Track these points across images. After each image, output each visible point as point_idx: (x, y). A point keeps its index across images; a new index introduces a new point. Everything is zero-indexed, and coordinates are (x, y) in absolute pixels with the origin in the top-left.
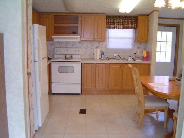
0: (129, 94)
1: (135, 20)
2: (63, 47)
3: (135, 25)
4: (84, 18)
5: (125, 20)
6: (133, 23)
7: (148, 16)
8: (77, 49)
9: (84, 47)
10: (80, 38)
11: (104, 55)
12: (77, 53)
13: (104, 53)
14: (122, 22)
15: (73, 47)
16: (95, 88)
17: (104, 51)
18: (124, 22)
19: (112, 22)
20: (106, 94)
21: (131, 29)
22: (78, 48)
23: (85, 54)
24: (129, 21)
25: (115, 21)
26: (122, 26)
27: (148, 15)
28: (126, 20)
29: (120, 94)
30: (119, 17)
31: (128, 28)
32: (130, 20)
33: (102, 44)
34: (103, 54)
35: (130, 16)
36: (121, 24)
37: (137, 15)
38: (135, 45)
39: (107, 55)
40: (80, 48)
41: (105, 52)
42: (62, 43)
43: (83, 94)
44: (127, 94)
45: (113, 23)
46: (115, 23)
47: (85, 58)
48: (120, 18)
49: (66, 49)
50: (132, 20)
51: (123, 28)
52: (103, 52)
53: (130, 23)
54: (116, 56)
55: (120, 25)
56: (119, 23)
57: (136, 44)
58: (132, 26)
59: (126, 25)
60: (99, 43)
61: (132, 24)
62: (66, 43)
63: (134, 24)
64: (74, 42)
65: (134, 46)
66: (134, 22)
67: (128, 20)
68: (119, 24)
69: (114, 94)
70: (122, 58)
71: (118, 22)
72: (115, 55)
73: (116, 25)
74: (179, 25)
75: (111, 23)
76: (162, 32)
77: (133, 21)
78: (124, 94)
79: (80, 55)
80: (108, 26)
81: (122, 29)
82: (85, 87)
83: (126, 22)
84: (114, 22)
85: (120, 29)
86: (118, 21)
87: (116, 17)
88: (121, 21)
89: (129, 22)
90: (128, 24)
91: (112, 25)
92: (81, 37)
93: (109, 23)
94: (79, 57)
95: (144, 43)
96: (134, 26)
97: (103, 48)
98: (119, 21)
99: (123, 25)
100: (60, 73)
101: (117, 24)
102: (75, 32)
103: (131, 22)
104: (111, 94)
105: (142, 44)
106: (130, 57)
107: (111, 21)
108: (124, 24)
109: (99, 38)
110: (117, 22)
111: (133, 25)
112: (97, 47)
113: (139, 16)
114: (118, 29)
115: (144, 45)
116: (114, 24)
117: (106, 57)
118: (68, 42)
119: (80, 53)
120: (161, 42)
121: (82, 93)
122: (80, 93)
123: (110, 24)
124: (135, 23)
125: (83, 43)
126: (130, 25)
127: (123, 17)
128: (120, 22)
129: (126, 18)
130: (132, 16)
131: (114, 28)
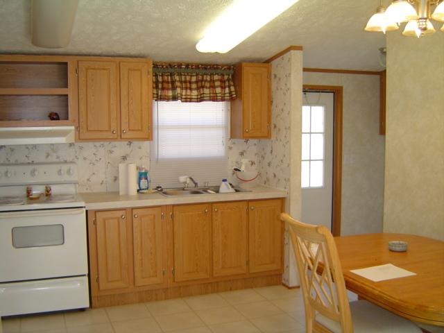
0: (231, 290)
1: (230, 77)
2: (16, 161)
3: (232, 89)
4: (87, 69)
5: (202, 76)
6: (227, 84)
7: (267, 65)
8: (65, 167)
9: (85, 159)
10: (73, 132)
11: (146, 179)
12: (66, 178)
13: (146, 174)
14: (197, 82)
15: (50, 159)
16: (134, 284)
17: (146, 166)
18: (202, 81)
19: (168, 82)
20: (166, 298)
21: (223, 100)
22: (66, 162)
23: (88, 180)
24: (216, 77)
25: (177, 78)
26: (195, 93)
27: (268, 61)
28: (207, 75)
29: (206, 293)
30: (187, 65)
31: (214, 99)
32: (218, 74)
33: (140, 148)
34: (142, 176)
35: (217, 65)
36: (194, 86)
37: (237, 61)
38: (232, 146)
39: (155, 179)
40: (71, 162)
41: (148, 169)
42: (12, 149)
43: (95, 308)
44: (226, 290)
45: (170, 85)
46: (178, 84)
47: (89, 191)
48: (189, 70)
49: (29, 168)
50: (223, 75)
51: (200, 99)
52: (143, 171)
53: (217, 84)
54: (185, 183)
55: (191, 89)
56: (187, 85)
57: (234, 143)
58: (225, 94)
59: (207, 91)
60: (130, 143)
61: (225, 88)
62: (27, 148)
63: (229, 87)
64: (53, 145)
65: (230, 148)
66: (228, 80)
67: (212, 75)
68: (186, 88)
69: (191, 295)
70: (200, 184)
71: (185, 82)
72: (182, 179)
73: (179, 90)
74: (341, 88)
75: (165, 85)
76: (313, 107)
77: (226, 77)
78: (218, 292)
79: (75, 183)
80: (157, 94)
81: (197, 102)
82: (103, 285)
83: (206, 81)
84: (173, 82)
85: (190, 101)
86: (183, 77)
87: (180, 65)
88: (194, 79)
89: (217, 80)
90: (213, 87)
91: (168, 89)
92: (78, 128)
93: (160, 86)
94: (71, 189)
95: (255, 141)
96: (230, 93)
97: (141, 158)
98: (188, 78)
99: (198, 89)
100: (17, 248)
101: (182, 89)
102: (56, 114)
103: (222, 81)
104: (181, 296)
105: (252, 141)
106: (225, 180)
107: (166, 78)
108: (203, 87)
109: (133, 130)
110: (181, 82)
111: (227, 90)
112: (124, 158)
113: (244, 64)
114: (186, 101)
115: (255, 145)
116: (174, 88)
117: (153, 185)
118: (35, 146)
119: (74, 178)
120: (311, 133)
121: (93, 305)
122: (87, 305)
123: (163, 89)
124: (232, 83)
125: (81, 148)
126: (218, 90)
127: (197, 67)
128: (190, 82)
129: (206, 68)
130: (223, 66)
131: (175, 98)
